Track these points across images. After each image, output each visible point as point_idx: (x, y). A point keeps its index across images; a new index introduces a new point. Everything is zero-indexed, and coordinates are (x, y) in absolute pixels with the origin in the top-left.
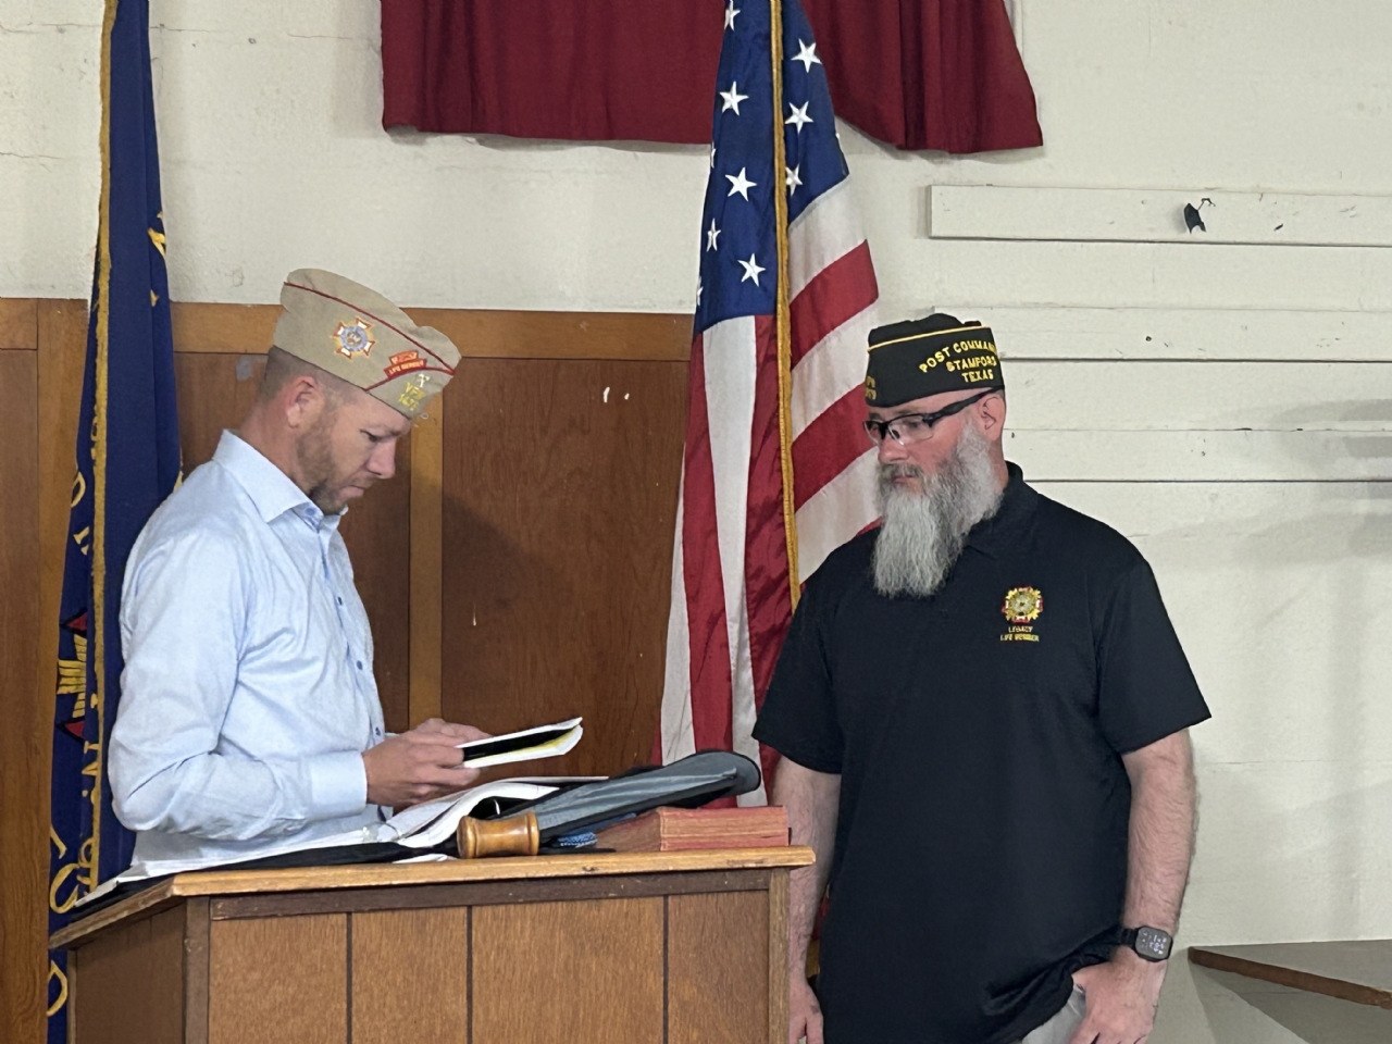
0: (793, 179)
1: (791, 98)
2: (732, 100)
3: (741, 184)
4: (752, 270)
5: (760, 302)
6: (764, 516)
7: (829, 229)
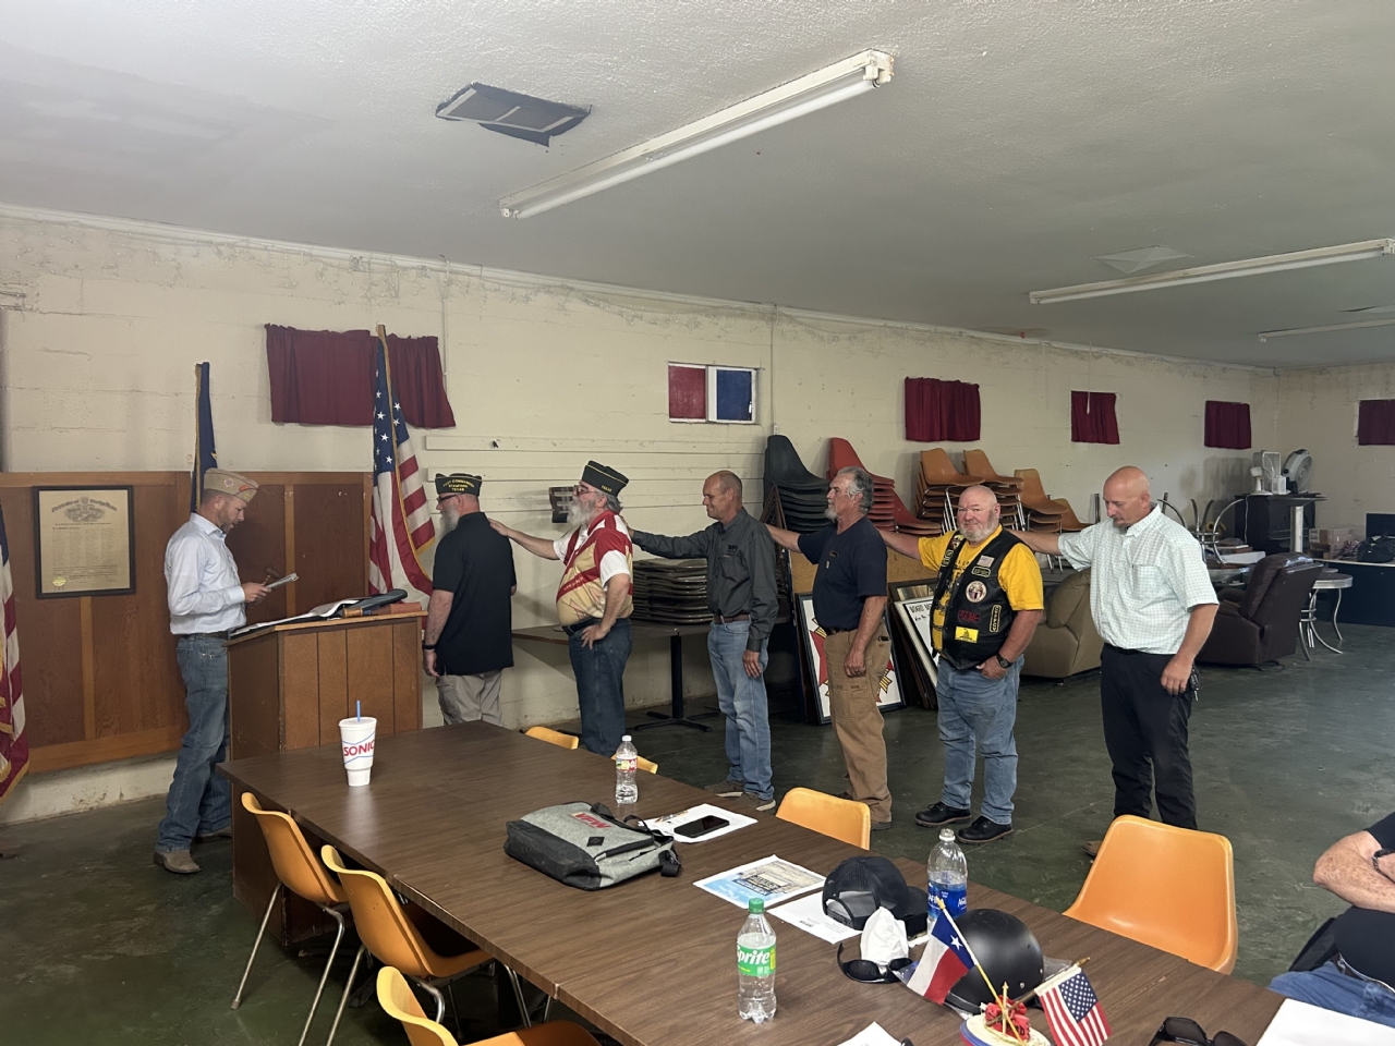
0: (397, 437)
2: (380, 416)
3: (384, 438)
4: (388, 459)
5: (391, 468)
7: (406, 451)
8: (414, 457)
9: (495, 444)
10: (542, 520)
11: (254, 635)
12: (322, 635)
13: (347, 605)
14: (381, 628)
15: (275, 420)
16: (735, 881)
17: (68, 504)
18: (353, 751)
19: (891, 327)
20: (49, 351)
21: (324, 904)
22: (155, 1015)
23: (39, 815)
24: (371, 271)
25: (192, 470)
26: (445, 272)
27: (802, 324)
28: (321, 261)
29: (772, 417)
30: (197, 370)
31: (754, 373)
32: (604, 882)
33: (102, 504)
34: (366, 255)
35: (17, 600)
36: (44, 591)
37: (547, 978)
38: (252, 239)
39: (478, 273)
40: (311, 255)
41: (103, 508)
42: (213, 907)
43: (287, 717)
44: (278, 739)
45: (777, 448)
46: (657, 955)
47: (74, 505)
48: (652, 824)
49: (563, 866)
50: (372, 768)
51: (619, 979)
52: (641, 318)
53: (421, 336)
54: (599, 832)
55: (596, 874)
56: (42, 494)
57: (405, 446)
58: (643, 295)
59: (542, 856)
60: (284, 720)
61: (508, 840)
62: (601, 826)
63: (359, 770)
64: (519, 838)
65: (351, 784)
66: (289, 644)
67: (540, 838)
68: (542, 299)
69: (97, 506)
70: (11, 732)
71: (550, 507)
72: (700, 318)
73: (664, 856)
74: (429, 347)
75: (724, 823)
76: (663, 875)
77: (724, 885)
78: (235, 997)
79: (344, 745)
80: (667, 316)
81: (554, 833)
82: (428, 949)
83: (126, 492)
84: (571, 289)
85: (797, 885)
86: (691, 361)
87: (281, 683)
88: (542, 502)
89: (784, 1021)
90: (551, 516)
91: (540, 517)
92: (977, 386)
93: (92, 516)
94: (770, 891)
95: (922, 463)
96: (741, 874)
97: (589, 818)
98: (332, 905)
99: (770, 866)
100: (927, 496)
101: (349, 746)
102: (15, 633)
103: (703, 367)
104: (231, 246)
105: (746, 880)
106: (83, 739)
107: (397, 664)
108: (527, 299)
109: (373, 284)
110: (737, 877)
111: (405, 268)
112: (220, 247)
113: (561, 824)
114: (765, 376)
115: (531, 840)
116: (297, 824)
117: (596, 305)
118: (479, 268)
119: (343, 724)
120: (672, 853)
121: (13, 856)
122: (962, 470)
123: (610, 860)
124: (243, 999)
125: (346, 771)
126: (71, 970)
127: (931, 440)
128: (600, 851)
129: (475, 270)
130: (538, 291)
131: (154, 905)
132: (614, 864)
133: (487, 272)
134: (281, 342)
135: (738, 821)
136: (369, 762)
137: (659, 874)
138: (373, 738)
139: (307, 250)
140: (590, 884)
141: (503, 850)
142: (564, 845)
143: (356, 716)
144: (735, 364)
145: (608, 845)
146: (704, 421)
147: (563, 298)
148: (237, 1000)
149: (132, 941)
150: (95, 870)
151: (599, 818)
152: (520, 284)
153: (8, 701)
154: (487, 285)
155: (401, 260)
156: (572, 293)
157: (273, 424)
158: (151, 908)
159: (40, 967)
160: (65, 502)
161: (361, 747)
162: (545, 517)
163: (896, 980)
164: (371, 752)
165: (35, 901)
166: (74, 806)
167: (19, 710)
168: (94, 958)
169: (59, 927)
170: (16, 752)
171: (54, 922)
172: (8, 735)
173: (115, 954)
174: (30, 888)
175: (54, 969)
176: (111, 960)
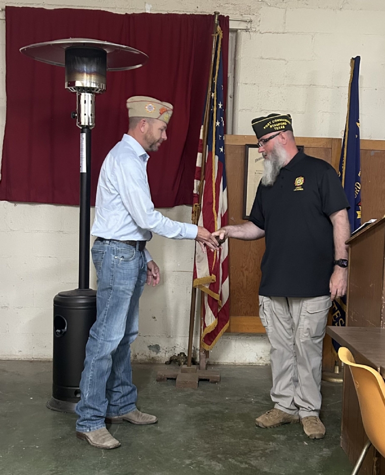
23: (237, 362)
25: (343, 138)
30: (351, 62)
36: (247, 214)
44: (381, 316)
70: (218, 299)
121: (215, 382)
131: (286, 437)
149: (263, 459)
150: (256, 402)
153: (218, 279)
165: (216, 412)
166: (256, 361)
167: (225, 287)
168: (236, 463)
169: (223, 434)
170: (223, 316)
171: (222, 429)
172: (217, 301)
173: (250, 465)
174: (217, 404)
175: (209, 463)
176: (246, 468)
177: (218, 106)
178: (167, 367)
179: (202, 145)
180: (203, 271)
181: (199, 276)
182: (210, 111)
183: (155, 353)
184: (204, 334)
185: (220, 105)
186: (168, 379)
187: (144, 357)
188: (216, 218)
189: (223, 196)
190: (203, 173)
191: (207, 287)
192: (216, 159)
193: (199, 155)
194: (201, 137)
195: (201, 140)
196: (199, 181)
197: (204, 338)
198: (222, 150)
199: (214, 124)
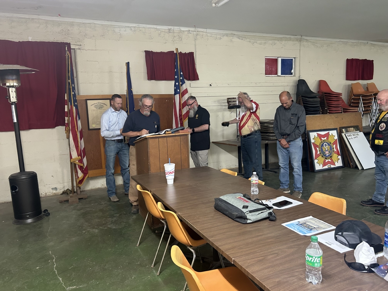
0: (181, 83)
1: (181, 77)
2: (176, 77)
3: (177, 84)
4: (178, 90)
5: (179, 93)
6: (180, 110)
7: (184, 87)
8: (187, 89)
9: (211, 85)
10: (225, 108)
11: (141, 139)
12: (160, 139)
13: (167, 131)
14: (177, 137)
15: (149, 79)
16: (297, 224)
17: (94, 104)
18: (168, 173)
19: (342, 42)
20: (88, 61)
21: (161, 219)
22: (116, 246)
23: (92, 188)
24: (174, 33)
25: (126, 94)
26: (196, 31)
27: (310, 42)
28: (159, 30)
29: (300, 74)
30: (126, 64)
31: (294, 59)
32: (249, 221)
33: (103, 104)
34: (172, 27)
35: (84, 130)
36: (90, 128)
37: (229, 255)
38: (140, 25)
39: (205, 31)
40: (156, 29)
41: (104, 105)
42: (134, 216)
43: (151, 163)
44: (148, 169)
45: (301, 83)
46: (270, 250)
47: (96, 104)
48: (264, 202)
49: (234, 215)
50: (174, 179)
51: (256, 259)
52: (256, 43)
53: (189, 52)
54: (246, 204)
55: (246, 218)
56: (88, 101)
57: (184, 85)
58: (257, 35)
59: (227, 211)
60: (150, 164)
61: (215, 204)
62: (247, 202)
63: (170, 179)
64: (219, 204)
65: (168, 183)
66: (150, 142)
67: (226, 204)
68: (225, 38)
69: (102, 104)
70: (83, 166)
71: (227, 104)
72: (276, 42)
73: (270, 214)
74: (191, 54)
75: (291, 203)
76: (269, 220)
77: (292, 225)
78: (138, 243)
79: (166, 172)
80: (265, 42)
81: (231, 203)
82: (190, 237)
83: (109, 100)
84: (234, 34)
85: (321, 228)
86: (272, 56)
87: (149, 153)
88: (225, 103)
89: (325, 285)
90: (227, 107)
91: (224, 107)
92: (373, 61)
93: (101, 107)
94: (311, 229)
95: (352, 88)
96: (299, 222)
97: (242, 199)
98: (163, 219)
99: (309, 220)
100: (353, 99)
101: (167, 172)
102: (83, 139)
103: (277, 58)
104: (134, 27)
105: (301, 224)
106: (102, 168)
107: (182, 148)
108: (221, 38)
109: (175, 37)
110: (298, 223)
111: (184, 31)
112: (132, 28)
113: (233, 200)
114: (297, 60)
115: (223, 205)
116: (152, 195)
117: (242, 39)
118: (206, 29)
119: (165, 165)
120: (273, 213)
121: (86, 199)
122: (366, 89)
123: (251, 214)
124: (140, 244)
125: (166, 179)
126: (97, 231)
127: (355, 80)
128: (247, 211)
129: (205, 30)
130: (224, 36)
131: (119, 214)
132: (252, 215)
133: (209, 31)
134: (150, 56)
135: (295, 203)
136: (173, 177)
137: (268, 220)
138: (174, 169)
139: (155, 27)
140: (244, 221)
141: (214, 207)
142: (234, 208)
143: (169, 163)
144: (288, 56)
145: (250, 209)
146: (276, 75)
147: (232, 37)
148: (138, 244)
149: (112, 224)
150: (105, 204)
151: (246, 199)
152: (218, 34)
153: (82, 158)
154: (209, 35)
155: (183, 29)
156: (235, 36)
157: (148, 81)
158: (118, 215)
159: (88, 230)
160: (94, 103)
161: (170, 172)
162: (225, 107)
163: (373, 272)
164: (174, 174)
165: (89, 211)
166: (101, 186)
167: (85, 160)
168: (102, 228)
169: (95, 219)
170: (85, 171)
171: (94, 217)
172: (82, 166)
173: (108, 227)
174: (89, 207)
175: (92, 230)
176: (107, 229)
177: (72, 86)
178: (62, 196)
179: (67, 102)
180: (75, 155)
181: (73, 158)
182: (69, 88)
183: (55, 191)
184: (78, 181)
185: (73, 85)
186: (64, 201)
187: (50, 194)
188: (77, 133)
189: (79, 123)
190: (69, 114)
191: (77, 161)
192: (74, 108)
193: (66, 106)
194: (66, 99)
195: (66, 100)
196: (67, 118)
197: (78, 182)
198: (76, 104)
199: (72, 94)
